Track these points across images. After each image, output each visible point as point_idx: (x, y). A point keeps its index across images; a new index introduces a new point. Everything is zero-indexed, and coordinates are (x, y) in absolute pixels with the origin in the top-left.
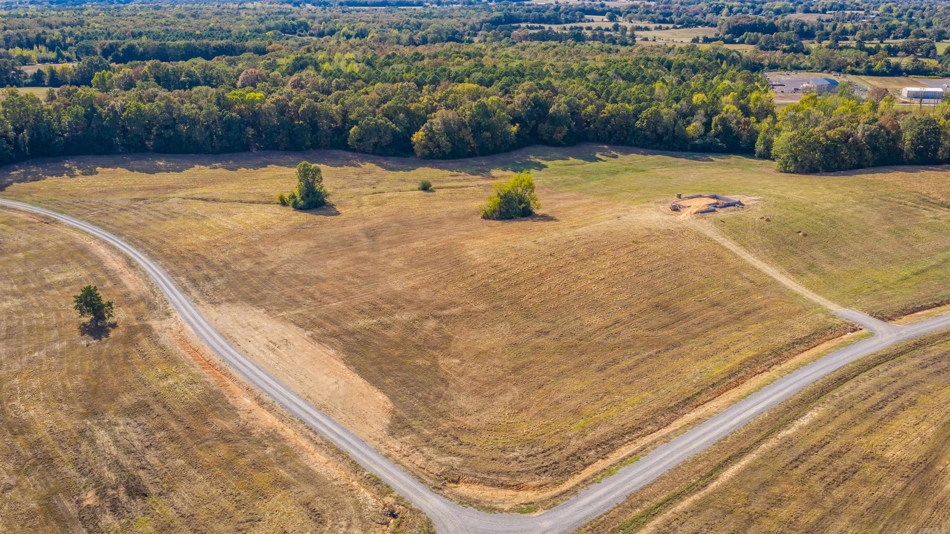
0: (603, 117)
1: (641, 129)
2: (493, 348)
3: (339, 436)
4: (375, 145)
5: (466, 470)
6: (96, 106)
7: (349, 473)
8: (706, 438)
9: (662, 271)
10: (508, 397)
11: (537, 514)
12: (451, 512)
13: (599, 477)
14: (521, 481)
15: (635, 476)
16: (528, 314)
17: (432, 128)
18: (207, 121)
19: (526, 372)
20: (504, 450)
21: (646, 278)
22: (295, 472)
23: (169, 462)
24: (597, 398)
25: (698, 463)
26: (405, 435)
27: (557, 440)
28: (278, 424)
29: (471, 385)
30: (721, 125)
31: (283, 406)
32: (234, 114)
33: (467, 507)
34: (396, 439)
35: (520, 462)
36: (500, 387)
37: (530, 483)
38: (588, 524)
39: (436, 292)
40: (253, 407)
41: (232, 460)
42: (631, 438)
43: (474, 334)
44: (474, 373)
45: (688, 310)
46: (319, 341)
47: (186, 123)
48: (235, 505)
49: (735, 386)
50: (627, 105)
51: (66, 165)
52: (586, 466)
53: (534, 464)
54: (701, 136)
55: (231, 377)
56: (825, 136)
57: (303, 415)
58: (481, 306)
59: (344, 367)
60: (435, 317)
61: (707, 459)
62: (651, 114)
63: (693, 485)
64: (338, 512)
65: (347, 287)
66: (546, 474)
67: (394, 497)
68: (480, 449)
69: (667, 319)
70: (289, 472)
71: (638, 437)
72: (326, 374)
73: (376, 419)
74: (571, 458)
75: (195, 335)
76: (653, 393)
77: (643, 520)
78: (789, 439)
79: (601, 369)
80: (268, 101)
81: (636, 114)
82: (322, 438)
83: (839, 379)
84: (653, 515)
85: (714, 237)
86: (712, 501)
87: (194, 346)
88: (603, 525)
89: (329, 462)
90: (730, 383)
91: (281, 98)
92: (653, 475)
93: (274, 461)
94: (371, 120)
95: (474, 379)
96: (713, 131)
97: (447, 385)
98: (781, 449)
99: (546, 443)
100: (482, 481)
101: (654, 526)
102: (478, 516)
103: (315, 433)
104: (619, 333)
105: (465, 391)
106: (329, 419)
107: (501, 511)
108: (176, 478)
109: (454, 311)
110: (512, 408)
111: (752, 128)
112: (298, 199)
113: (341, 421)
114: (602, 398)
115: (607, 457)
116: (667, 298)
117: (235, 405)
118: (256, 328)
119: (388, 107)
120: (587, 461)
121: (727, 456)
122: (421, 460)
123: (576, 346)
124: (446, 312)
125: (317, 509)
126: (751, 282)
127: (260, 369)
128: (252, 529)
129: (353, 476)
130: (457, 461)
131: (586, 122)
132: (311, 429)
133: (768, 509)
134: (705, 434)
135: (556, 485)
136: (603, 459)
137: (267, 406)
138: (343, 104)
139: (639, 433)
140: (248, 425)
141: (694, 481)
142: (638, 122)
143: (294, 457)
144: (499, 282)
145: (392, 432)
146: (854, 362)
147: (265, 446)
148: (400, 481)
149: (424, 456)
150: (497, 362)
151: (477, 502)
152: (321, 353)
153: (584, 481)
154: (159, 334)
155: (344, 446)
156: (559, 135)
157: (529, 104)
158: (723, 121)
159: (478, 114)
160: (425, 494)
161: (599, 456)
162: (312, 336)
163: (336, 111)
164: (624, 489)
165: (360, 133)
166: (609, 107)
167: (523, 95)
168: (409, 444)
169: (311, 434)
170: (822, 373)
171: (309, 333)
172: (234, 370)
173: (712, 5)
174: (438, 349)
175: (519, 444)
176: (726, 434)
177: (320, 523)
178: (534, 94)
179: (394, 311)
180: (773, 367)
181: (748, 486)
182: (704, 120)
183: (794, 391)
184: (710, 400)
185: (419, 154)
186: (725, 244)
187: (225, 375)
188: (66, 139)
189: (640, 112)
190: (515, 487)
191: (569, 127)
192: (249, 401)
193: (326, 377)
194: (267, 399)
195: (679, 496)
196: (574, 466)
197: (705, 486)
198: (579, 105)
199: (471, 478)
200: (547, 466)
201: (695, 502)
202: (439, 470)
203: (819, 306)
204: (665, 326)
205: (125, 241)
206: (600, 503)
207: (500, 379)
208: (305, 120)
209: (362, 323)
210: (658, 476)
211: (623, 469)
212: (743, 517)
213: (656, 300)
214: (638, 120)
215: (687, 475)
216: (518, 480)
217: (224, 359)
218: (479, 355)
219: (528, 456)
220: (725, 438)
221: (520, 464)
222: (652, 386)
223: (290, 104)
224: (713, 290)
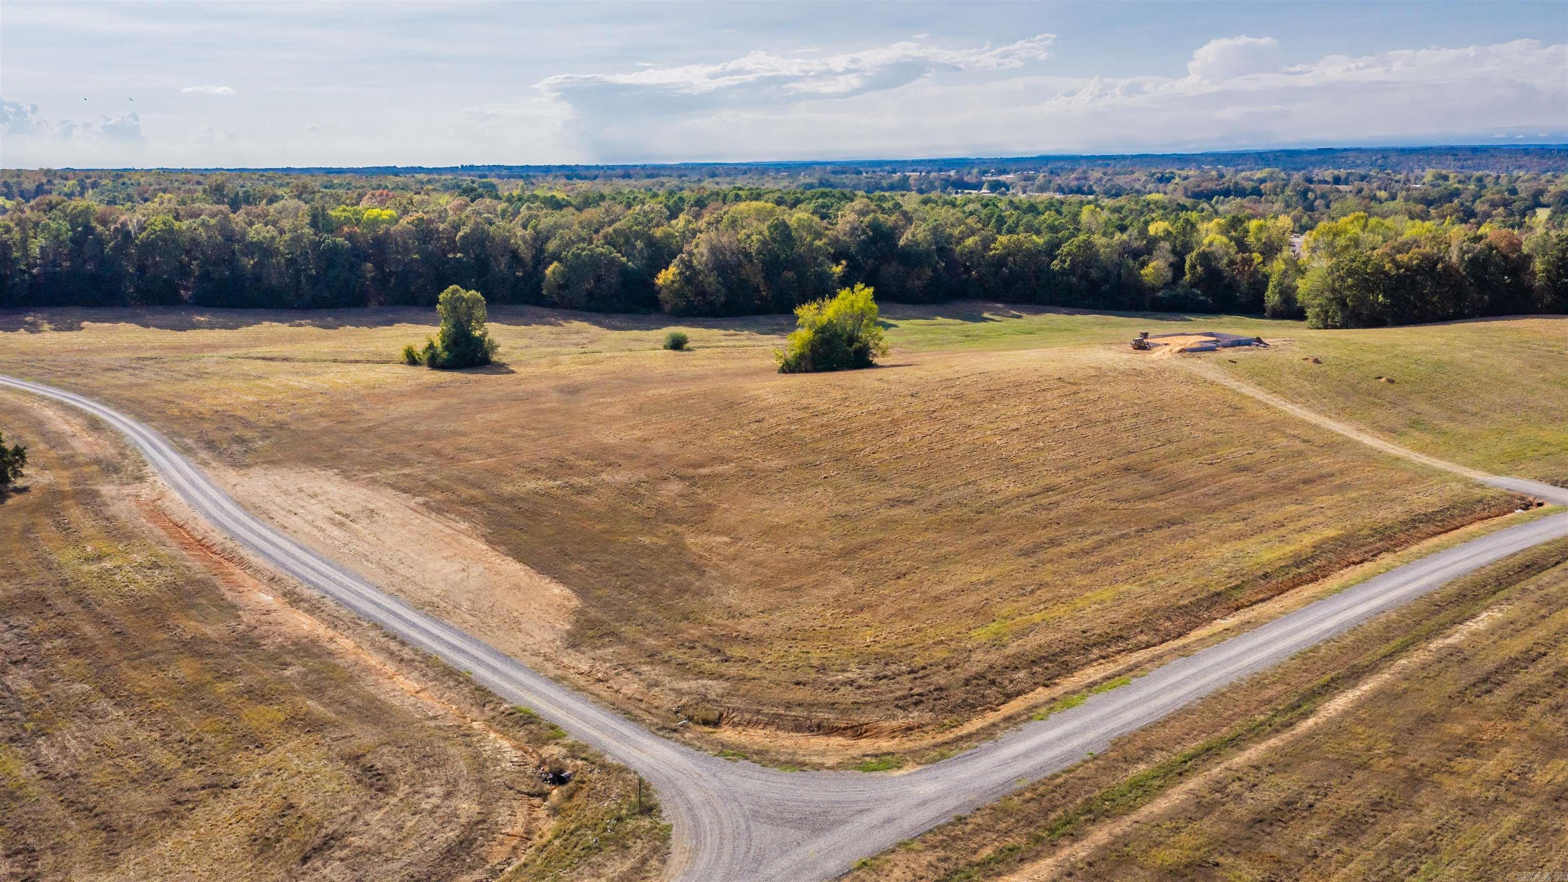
0: (994, 255)
1: (1063, 272)
2: (800, 522)
3: (454, 648)
4: (590, 293)
5: (737, 702)
6: (94, 224)
7: (467, 707)
8: (1274, 649)
9: (1129, 422)
10: (833, 591)
11: (903, 772)
12: (697, 770)
13: (1043, 710)
14: (863, 720)
15: (1125, 708)
16: (870, 476)
17: (690, 261)
18: (292, 253)
19: (867, 555)
20: (822, 669)
21: (1100, 429)
22: (343, 704)
23: (57, 688)
24: (1022, 591)
25: (1265, 687)
26: (604, 646)
27: (940, 653)
28: (322, 631)
29: (752, 573)
30: (1201, 265)
31: (340, 602)
32: (339, 240)
33: (736, 761)
34: (584, 653)
35: (859, 687)
36: (813, 577)
37: (885, 724)
38: (1027, 789)
39: (684, 444)
40: (276, 606)
41: (203, 685)
42: (1103, 654)
43: (759, 503)
44: (760, 555)
45: (1191, 475)
46: (439, 511)
47: (253, 254)
48: (184, 757)
49: (1312, 581)
50: (1034, 237)
51: (27, 319)
52: (1009, 697)
53: (892, 692)
54: (1166, 285)
55: (242, 562)
56: (1393, 261)
57: (382, 616)
58: (776, 463)
59: (485, 547)
60: (682, 478)
61: (1282, 680)
62: (1079, 247)
63: (1262, 724)
64: (427, 771)
65: (510, 441)
66: (920, 707)
67: (565, 746)
68: (770, 666)
69: (1152, 488)
70: (326, 705)
71: (1119, 652)
72: (446, 558)
73: (542, 623)
74: (974, 682)
75: (185, 504)
76: (1142, 585)
77: (1156, 783)
78: (1455, 651)
79: (1025, 553)
80: (403, 222)
81: (1052, 249)
82: (416, 652)
83: (1528, 567)
84: (1180, 774)
85: (1222, 381)
86: (1311, 748)
87: (178, 520)
88: (1062, 791)
89: (422, 690)
90: (1300, 574)
91: (426, 217)
92: (1163, 707)
93: (297, 687)
94: (583, 249)
95: (758, 564)
96: (1188, 277)
97: (702, 574)
98: (1442, 665)
99: (917, 659)
100: (775, 722)
101: (1186, 793)
102: (763, 776)
103: (403, 644)
104: (1057, 504)
105: (738, 582)
106: (439, 622)
107: (819, 767)
108: (61, 714)
109: (720, 469)
110: (839, 606)
111: (1256, 271)
112: (440, 349)
113: (465, 625)
114: (1032, 592)
115: (1056, 684)
116: (1146, 458)
117: (236, 601)
118: (314, 496)
119: (615, 231)
120: (1010, 688)
121: (1327, 677)
122: (636, 686)
123: (970, 521)
124: (704, 471)
125: (379, 765)
126: (1304, 441)
127: (306, 551)
128: (211, 800)
129: (475, 712)
130: (716, 688)
131: (964, 265)
132: (394, 638)
133: (1449, 760)
134: (1267, 644)
135: (943, 728)
136: (1046, 686)
137: (306, 605)
138: (534, 228)
139: (1122, 645)
140: (257, 632)
141: (1262, 717)
142: (1055, 262)
143: (346, 681)
144: (812, 429)
145: (574, 642)
146: (1548, 544)
147: (285, 665)
148: (583, 718)
149: (641, 680)
150: (807, 540)
151: (759, 753)
152: (441, 527)
153: (1008, 719)
154: (109, 502)
155: (462, 662)
156: (917, 282)
157: (864, 232)
158: (1206, 258)
159: (774, 240)
160: (639, 738)
161: (1037, 680)
162: (425, 504)
163: (523, 237)
164: (1102, 730)
165: (563, 275)
166: (1003, 239)
167: (852, 217)
168: (611, 661)
169: (394, 646)
170: (1490, 557)
171: (420, 500)
172: (250, 552)
173: (1154, 174)
174: (687, 522)
175: (857, 660)
176: (1315, 642)
177: (381, 790)
178: (871, 215)
179: (600, 469)
180: (1381, 556)
181: (1391, 722)
182: (1172, 259)
183: (1439, 582)
184: (1263, 600)
185: (667, 308)
186: (1243, 390)
187: (230, 560)
188: (34, 277)
189: (1058, 246)
190: (849, 732)
191: (935, 270)
192: (270, 598)
193: (444, 562)
194: (306, 592)
195: (1235, 743)
196: (983, 696)
197: (1290, 725)
198: (951, 236)
199: (747, 716)
200: (920, 695)
201: (1271, 750)
202: (675, 702)
203: (1449, 473)
204: (1150, 496)
205: (99, 402)
206: (1049, 754)
207: (811, 567)
208: (466, 253)
209: (531, 485)
210: (1178, 707)
211: (1092, 699)
212: (1395, 774)
213: (1124, 461)
214: (1055, 257)
215: (1243, 708)
216: (857, 718)
217: (234, 536)
218: (770, 532)
219: (878, 678)
220: (1316, 649)
221: (861, 691)
222: (1135, 575)
223: (441, 227)
224: (1233, 450)
